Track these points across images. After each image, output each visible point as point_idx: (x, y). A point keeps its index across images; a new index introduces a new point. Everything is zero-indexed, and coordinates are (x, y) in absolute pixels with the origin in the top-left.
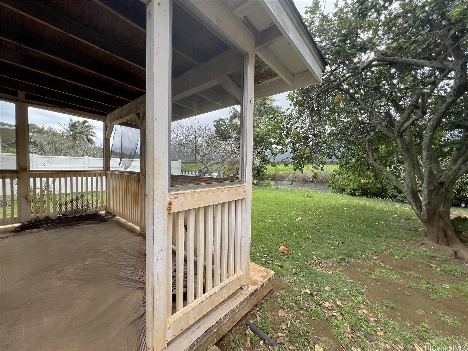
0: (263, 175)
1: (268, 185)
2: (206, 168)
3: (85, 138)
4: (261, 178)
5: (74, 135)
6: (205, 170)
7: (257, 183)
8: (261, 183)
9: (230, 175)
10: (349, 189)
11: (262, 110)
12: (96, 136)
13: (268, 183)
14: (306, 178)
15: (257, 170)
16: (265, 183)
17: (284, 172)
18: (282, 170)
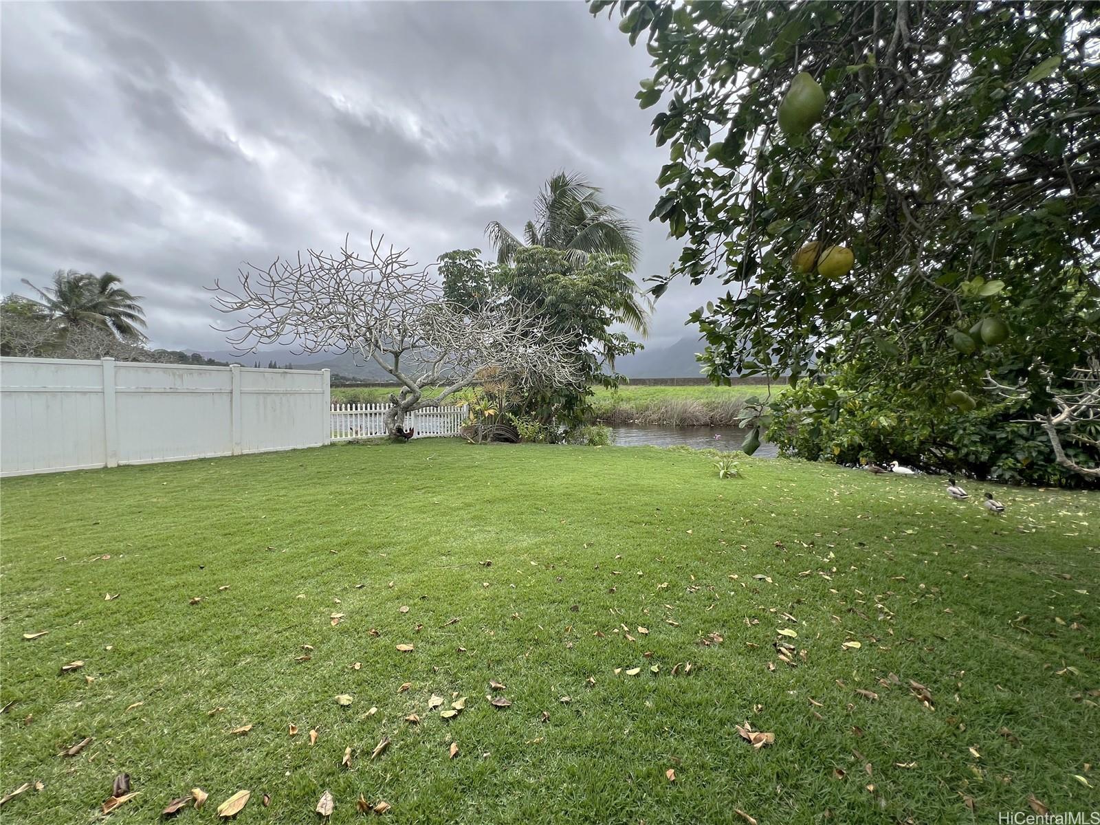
0: (583, 411)
1: (597, 438)
2: (412, 391)
3: (110, 324)
4: (576, 417)
5: (73, 313)
6: (409, 398)
7: (565, 432)
8: (577, 433)
9: (486, 413)
10: (837, 445)
11: (576, 235)
12: (140, 316)
13: (598, 434)
14: (689, 418)
15: (566, 396)
16: (589, 434)
17: (632, 404)
18: (629, 400)
